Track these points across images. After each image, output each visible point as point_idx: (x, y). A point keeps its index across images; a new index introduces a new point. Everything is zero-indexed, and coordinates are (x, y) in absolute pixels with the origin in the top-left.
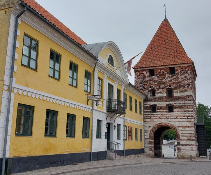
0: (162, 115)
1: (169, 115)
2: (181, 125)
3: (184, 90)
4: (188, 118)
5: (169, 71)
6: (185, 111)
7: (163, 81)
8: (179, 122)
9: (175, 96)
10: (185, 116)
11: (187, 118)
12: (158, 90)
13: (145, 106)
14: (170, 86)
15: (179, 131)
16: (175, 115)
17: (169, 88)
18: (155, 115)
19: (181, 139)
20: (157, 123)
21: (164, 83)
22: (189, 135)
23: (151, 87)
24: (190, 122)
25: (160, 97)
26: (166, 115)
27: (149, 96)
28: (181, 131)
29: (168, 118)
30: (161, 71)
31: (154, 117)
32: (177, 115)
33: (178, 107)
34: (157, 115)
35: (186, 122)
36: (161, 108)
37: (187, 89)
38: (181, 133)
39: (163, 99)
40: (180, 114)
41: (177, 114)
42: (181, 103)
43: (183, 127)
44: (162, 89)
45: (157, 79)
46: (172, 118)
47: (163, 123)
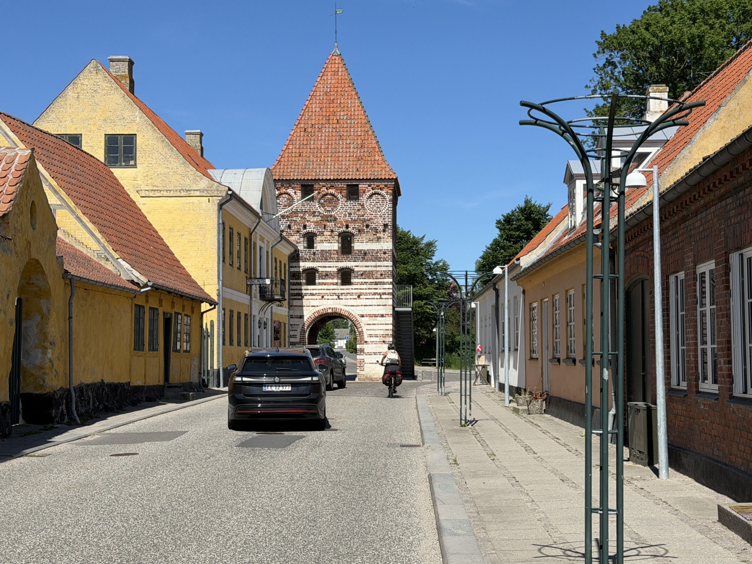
0: (328, 292)
1: (343, 291)
2: (367, 314)
3: (375, 236)
4: (381, 298)
5: (345, 192)
6: (376, 284)
7: (333, 214)
8: (364, 306)
9: (358, 250)
10: (375, 294)
11: (379, 297)
12: (322, 234)
13: (292, 270)
14: (347, 227)
15: (362, 324)
16: (356, 291)
17: (344, 232)
18: (314, 292)
19: (366, 342)
20: (317, 309)
21: (335, 219)
22: (382, 332)
23: (305, 227)
24: (385, 305)
25: (326, 252)
26: (336, 291)
27: (301, 247)
28: (368, 324)
29: (340, 297)
30: (329, 191)
31: (312, 294)
32: (359, 291)
33: (363, 274)
34: (317, 292)
35: (378, 305)
36: (327, 275)
37: (381, 235)
38: (367, 330)
39: (332, 256)
40: (366, 289)
41: (360, 289)
42: (369, 266)
43: (370, 316)
44: (329, 233)
45: (319, 210)
46: (349, 297)
47: (330, 308)
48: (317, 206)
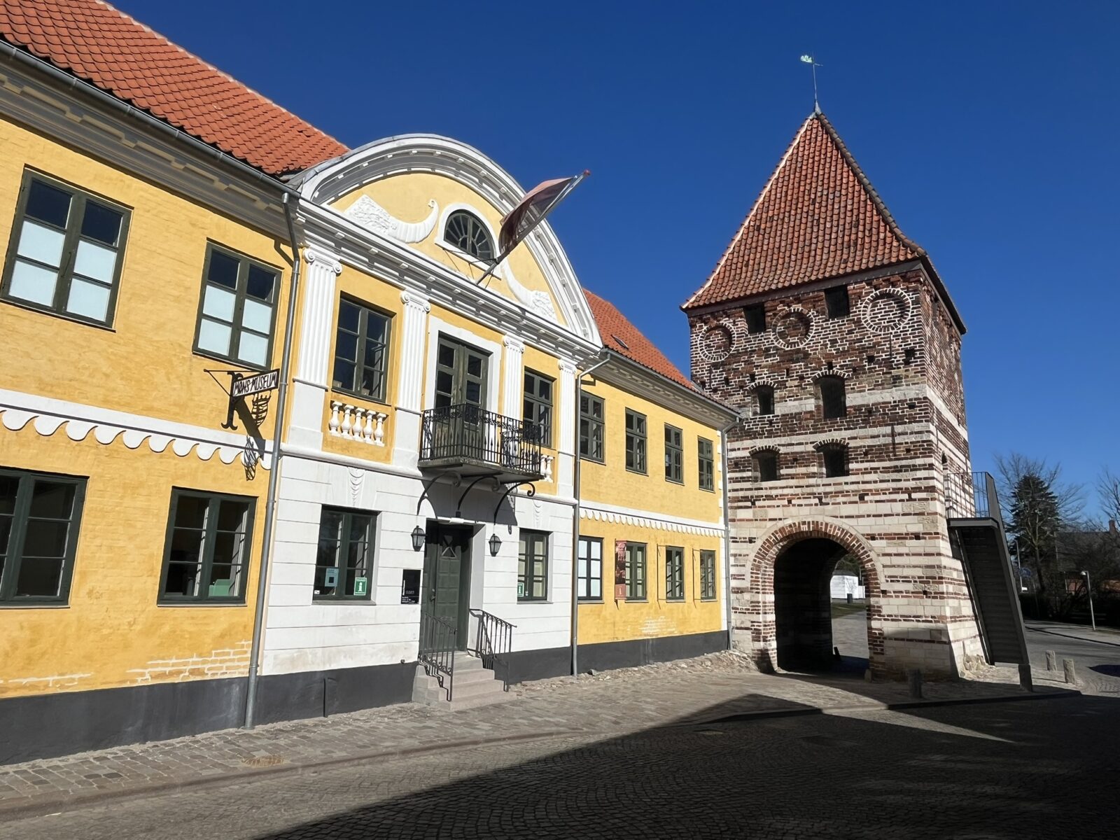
0: (799, 491)
1: (828, 489)
2: (883, 532)
3: (889, 376)
4: (910, 499)
5: (824, 304)
6: (897, 470)
7: (801, 346)
8: (874, 516)
9: (853, 407)
10: (896, 491)
11: (906, 496)
12: (782, 385)
13: (733, 455)
14: (830, 366)
15: (873, 555)
16: (854, 487)
17: (825, 376)
18: (774, 493)
19: (884, 592)
20: (780, 524)
21: (806, 355)
22: (919, 572)
23: (753, 378)
24: (922, 514)
25: (792, 416)
26: (815, 490)
27: (748, 413)
28: (885, 555)
29: (824, 500)
30: (792, 308)
31: (769, 497)
32: (862, 487)
33: (869, 453)
34: (779, 492)
35: (903, 515)
36: (795, 460)
37: (901, 371)
38: (884, 566)
39: (804, 423)
40: (875, 482)
41: (863, 483)
42: (878, 436)
43: (889, 537)
44: (796, 383)
45: (776, 344)
46: (840, 499)
47: (804, 523)
48: (772, 338)
